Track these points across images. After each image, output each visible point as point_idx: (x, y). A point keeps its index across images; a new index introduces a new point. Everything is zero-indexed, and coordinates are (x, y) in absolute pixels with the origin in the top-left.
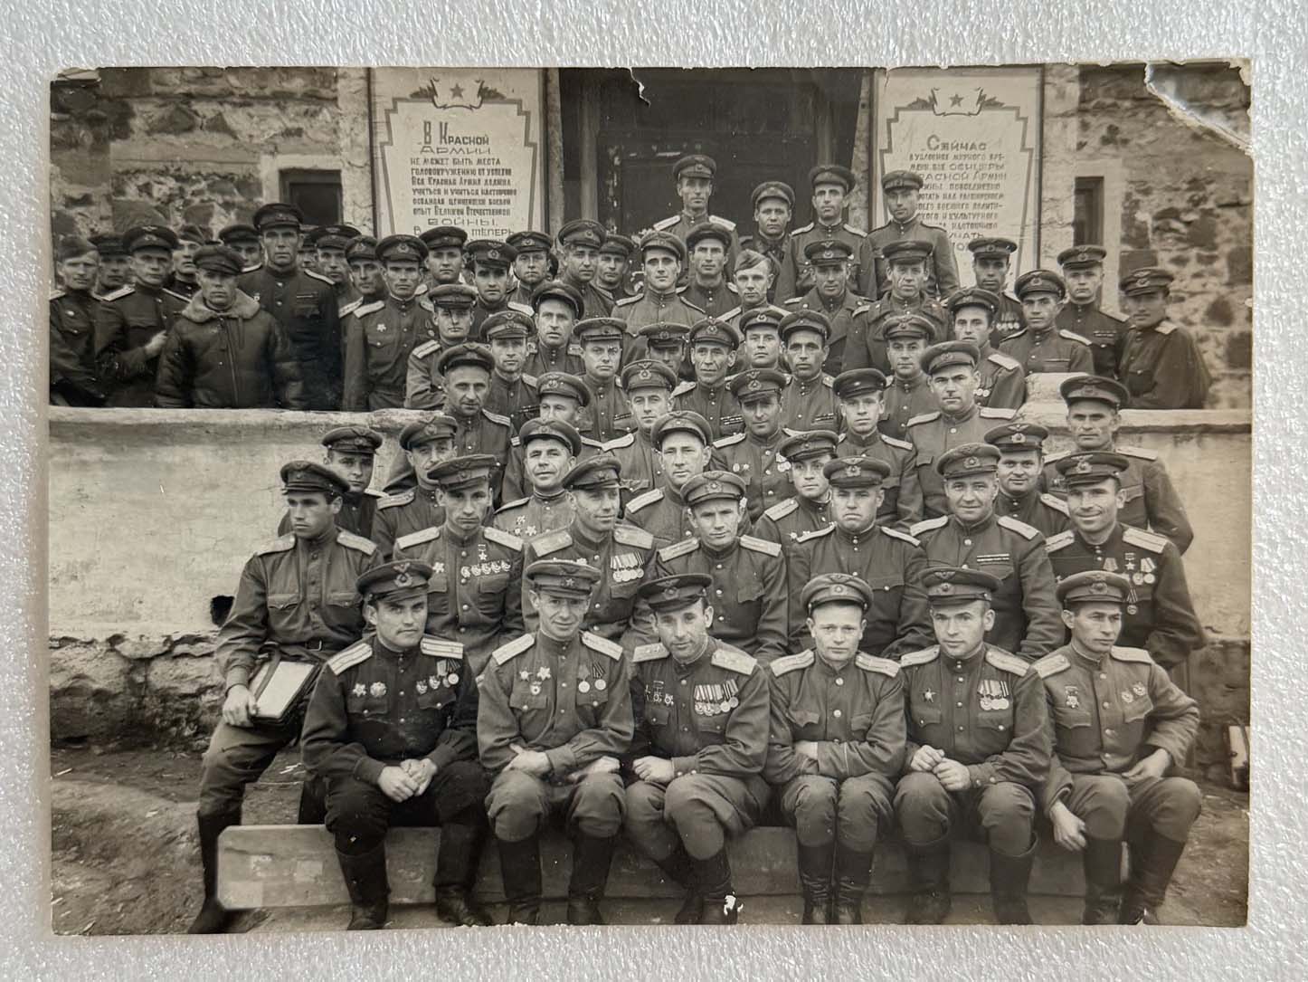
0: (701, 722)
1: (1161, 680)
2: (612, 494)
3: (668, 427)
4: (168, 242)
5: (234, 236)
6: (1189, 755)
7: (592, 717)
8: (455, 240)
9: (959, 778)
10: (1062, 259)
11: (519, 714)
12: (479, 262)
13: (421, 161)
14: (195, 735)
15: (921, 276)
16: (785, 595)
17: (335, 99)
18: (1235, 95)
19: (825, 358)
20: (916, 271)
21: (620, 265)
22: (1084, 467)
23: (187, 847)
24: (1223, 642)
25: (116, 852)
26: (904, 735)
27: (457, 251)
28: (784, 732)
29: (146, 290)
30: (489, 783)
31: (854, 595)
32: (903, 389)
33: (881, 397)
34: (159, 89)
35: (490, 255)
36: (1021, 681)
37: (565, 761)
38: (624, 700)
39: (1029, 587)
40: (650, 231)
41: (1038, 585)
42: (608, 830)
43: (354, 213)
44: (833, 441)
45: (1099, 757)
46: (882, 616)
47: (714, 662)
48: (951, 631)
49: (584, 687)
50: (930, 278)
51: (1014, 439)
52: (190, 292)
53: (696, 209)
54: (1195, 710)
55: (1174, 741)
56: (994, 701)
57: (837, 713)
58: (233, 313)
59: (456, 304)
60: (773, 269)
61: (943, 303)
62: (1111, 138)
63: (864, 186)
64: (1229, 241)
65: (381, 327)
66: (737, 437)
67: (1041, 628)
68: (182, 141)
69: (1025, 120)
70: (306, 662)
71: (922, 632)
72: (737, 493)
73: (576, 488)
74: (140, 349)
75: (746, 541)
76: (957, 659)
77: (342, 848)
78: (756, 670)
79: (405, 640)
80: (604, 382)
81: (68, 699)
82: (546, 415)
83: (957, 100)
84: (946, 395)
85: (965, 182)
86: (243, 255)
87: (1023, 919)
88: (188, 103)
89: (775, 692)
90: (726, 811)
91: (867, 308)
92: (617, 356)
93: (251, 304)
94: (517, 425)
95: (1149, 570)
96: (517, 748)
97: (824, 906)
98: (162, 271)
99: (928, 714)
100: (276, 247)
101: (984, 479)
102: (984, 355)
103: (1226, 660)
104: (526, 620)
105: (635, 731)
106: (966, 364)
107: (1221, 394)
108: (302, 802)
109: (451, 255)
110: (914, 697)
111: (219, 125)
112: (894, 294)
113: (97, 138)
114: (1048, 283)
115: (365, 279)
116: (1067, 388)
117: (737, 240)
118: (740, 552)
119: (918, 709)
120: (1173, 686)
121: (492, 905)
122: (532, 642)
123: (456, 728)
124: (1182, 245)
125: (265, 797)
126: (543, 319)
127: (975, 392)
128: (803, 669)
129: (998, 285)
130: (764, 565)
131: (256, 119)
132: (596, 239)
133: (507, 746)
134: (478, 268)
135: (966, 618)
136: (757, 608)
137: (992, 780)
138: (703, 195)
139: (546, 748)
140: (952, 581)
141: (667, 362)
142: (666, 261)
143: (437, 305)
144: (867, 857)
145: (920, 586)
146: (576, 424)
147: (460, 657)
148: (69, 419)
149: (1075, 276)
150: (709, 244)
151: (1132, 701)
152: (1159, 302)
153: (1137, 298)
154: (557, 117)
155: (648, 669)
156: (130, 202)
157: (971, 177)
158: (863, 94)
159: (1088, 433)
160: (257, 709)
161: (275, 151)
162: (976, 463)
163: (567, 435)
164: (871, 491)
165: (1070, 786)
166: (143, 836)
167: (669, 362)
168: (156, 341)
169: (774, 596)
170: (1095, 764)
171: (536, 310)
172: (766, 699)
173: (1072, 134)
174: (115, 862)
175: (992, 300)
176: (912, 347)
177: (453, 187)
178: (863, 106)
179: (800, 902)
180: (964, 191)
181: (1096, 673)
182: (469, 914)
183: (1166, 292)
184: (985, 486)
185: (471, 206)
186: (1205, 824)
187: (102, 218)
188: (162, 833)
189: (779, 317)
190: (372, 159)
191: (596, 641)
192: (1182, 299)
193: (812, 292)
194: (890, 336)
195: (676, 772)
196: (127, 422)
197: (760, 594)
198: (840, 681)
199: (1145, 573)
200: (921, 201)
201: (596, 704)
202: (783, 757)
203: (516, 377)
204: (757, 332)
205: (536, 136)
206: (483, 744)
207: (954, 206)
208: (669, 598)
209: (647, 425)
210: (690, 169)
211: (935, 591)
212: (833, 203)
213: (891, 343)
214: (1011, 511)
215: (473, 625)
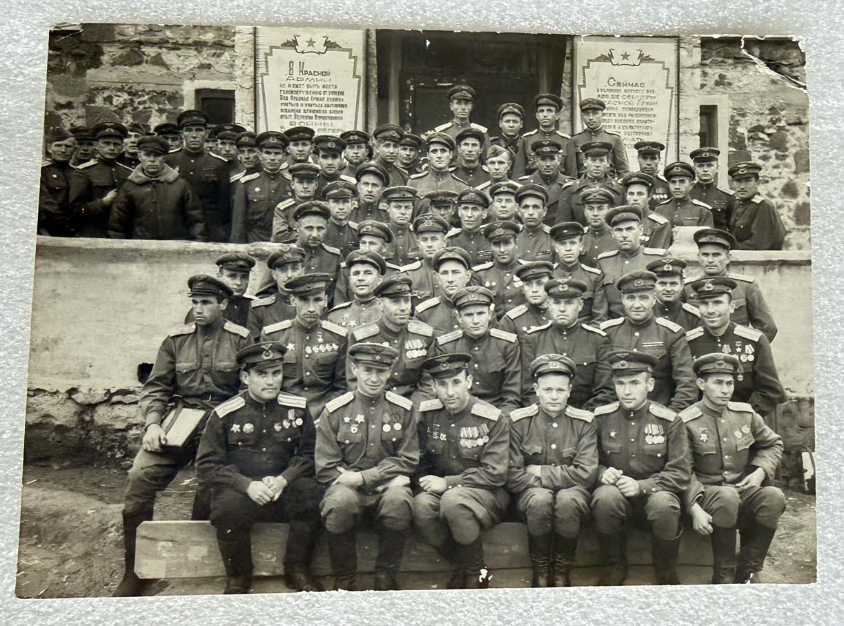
0: (464, 452)
1: (759, 424)
2: (406, 300)
3: (444, 257)
4: (122, 133)
5: (163, 130)
6: (777, 471)
7: (391, 448)
8: (307, 135)
9: (632, 489)
10: (693, 155)
11: (343, 446)
12: (322, 149)
13: (287, 85)
14: (124, 457)
15: (605, 164)
16: (519, 368)
17: (233, 46)
18: (796, 58)
19: (544, 215)
20: (602, 160)
21: (413, 153)
22: (709, 286)
23: (114, 535)
24: (797, 398)
25: (65, 538)
26: (596, 460)
27: (308, 142)
28: (519, 459)
29: (106, 162)
30: (322, 493)
31: (564, 368)
32: (595, 236)
33: (581, 240)
34: (121, 38)
35: (329, 145)
36: (671, 424)
37: (373, 479)
38: (413, 438)
39: (675, 364)
40: (433, 132)
41: (682, 362)
42: (401, 525)
43: (242, 118)
44: (550, 268)
45: (721, 474)
46: (581, 381)
47: (473, 412)
48: (627, 392)
49: (387, 428)
50: (611, 165)
51: (665, 268)
52: (133, 165)
53: (462, 119)
54: (781, 442)
55: (768, 462)
56: (654, 437)
57: (554, 446)
58: (162, 179)
59: (305, 175)
60: (511, 157)
61: (619, 181)
62: (722, 81)
63: (569, 106)
64: (795, 145)
65: (257, 189)
66: (488, 264)
67: (684, 390)
68: (135, 69)
69: (668, 69)
70: (200, 409)
71: (608, 393)
72: (487, 300)
73: (383, 296)
74: (99, 200)
75: (494, 332)
76: (631, 410)
77: (221, 537)
78: (500, 418)
79: (267, 395)
80: (402, 228)
81: (37, 431)
82: (364, 248)
83: (625, 56)
84: (622, 239)
85: (631, 107)
86: (170, 142)
87: (674, 581)
88: (139, 48)
89: (513, 432)
90: (481, 511)
91: (571, 183)
92: (410, 211)
93: (173, 173)
94: (345, 253)
95: (750, 352)
96: (341, 469)
97: (546, 575)
98: (116, 152)
99: (613, 446)
100: (191, 137)
101: (647, 293)
102: (645, 216)
103: (799, 410)
104: (349, 383)
105: (421, 459)
106: (634, 220)
107: (792, 241)
109: (304, 144)
110: (604, 434)
111: (158, 61)
112: (588, 175)
113: (79, 67)
114: (685, 171)
115: (248, 158)
116: (698, 236)
117: (488, 139)
118: (489, 341)
119: (606, 443)
120: (766, 427)
121: (324, 577)
122: (353, 397)
123: (301, 456)
124: (766, 148)
125: (170, 500)
126: (363, 186)
127: (641, 238)
128: (531, 417)
129: (653, 171)
130: (506, 348)
131: (182, 58)
132: (398, 136)
133: (335, 468)
134: (321, 153)
135: (636, 384)
136: (501, 376)
137: (654, 489)
138: (467, 111)
139: (361, 469)
140: (626, 359)
142: (443, 151)
143: (294, 176)
144: (574, 542)
145: (606, 362)
146: (383, 254)
147: (304, 407)
148: (50, 244)
149: (700, 166)
150: (470, 141)
151: (741, 437)
152: (753, 183)
153: (739, 180)
154: (374, 60)
155: (429, 416)
156: (96, 107)
157: (636, 103)
158: (568, 51)
159: (711, 264)
160: (166, 440)
161: (193, 78)
162: (641, 283)
163: (376, 260)
164: (575, 301)
165: (702, 493)
166: (84, 527)
167: (443, 215)
168: (110, 195)
169: (512, 369)
170: (718, 478)
171: (358, 180)
172: (507, 437)
173: (698, 79)
174: (64, 545)
175: (650, 180)
176: (600, 208)
177: (306, 102)
178: (568, 58)
179: (530, 573)
180: (631, 112)
181: (719, 419)
182: (306, 584)
183: (757, 177)
184: (647, 298)
185: (318, 114)
186: (787, 516)
187: (79, 117)
188: (98, 525)
189: (515, 188)
190: (255, 84)
191: (394, 397)
192: (767, 182)
193: (536, 172)
194: (586, 201)
195: (448, 486)
196: (89, 247)
197: (503, 367)
198: (555, 425)
199: (748, 355)
200: (604, 118)
201: (394, 440)
202: (518, 475)
203: (345, 223)
204: (501, 197)
205: (360, 70)
206: (318, 467)
207: (626, 121)
208: (443, 369)
209: (429, 256)
210: (458, 94)
211: (616, 366)
212: (550, 117)
213: (587, 206)
214: (663, 314)
215: (313, 386)
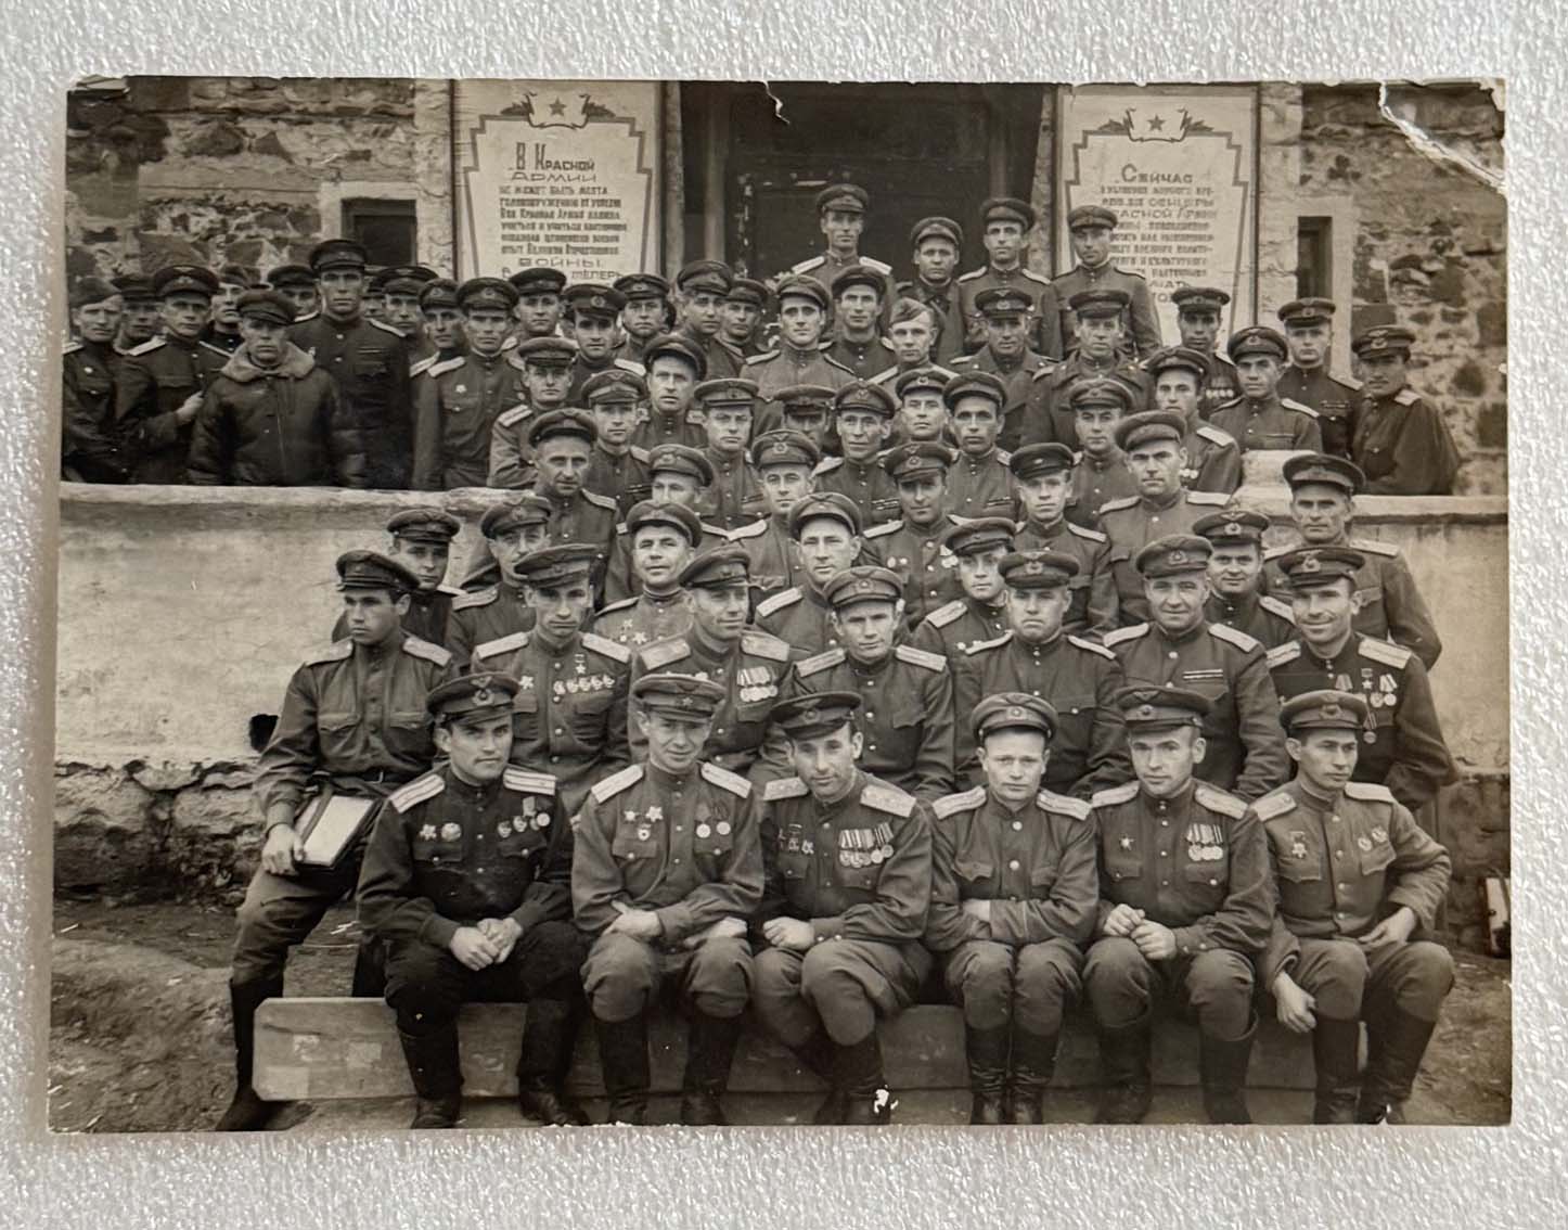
0: (847, 875)
1: (1405, 823)
2: (740, 594)
3: (809, 512)
4: (208, 286)
5: (285, 278)
6: (1439, 916)
7: (712, 869)
8: (552, 285)
9: (1162, 944)
10: (1283, 314)
11: (623, 864)
12: (580, 310)
13: (512, 190)
14: (229, 884)
15: (1115, 333)
16: (951, 719)
17: (411, 117)
18: (1485, 122)
19: (999, 429)
20: (1109, 326)
21: (751, 315)
22: (1311, 565)
23: (216, 1023)
24: (1477, 777)
25: (130, 1028)
26: (1095, 891)
27: (553, 298)
28: (949, 888)
29: (179, 342)
30: (587, 948)
31: (1034, 719)
32: (1095, 469)
33: (1068, 477)
34: (196, 102)
35: (593, 301)
36: (1238, 824)
37: (681, 924)
38: (752, 847)
39: (1246, 709)
40: (788, 275)
41: (1258, 708)
42: (731, 1008)
43: (430, 252)
44: (1010, 530)
45: (1331, 918)
46: (1069, 745)
47: (864, 801)
48: (1153, 764)
49: (704, 831)
50: (1126, 335)
51: (1228, 530)
52: (231, 345)
53: (844, 250)
54: (1446, 859)
55: (1421, 897)
56: (1205, 849)
57: (1015, 865)
58: (284, 371)
59: (551, 361)
60: (937, 322)
61: (1143, 365)
62: (1340, 171)
63: (1047, 223)
64: (1479, 295)
65: (461, 389)
66: (893, 525)
67: (1260, 760)
68: (226, 164)
69: (1238, 148)
70: (364, 797)
71: (1118, 766)
72: (892, 593)
73: (697, 586)
74: (170, 414)
75: (903, 652)
76: (1161, 798)
77: (405, 1026)
78: (915, 811)
79: (485, 772)
80: (731, 457)
81: (75, 839)
82: (660, 496)
83: (1156, 123)
84: (1146, 475)
85: (1166, 220)
86: (296, 301)
87: (1241, 1118)
88: (234, 120)
89: (939, 838)
90: (878, 986)
91: (1050, 370)
92: (747, 426)
93: (304, 360)
94: (625, 509)
95: (1389, 689)
96: (620, 906)
97: (998, 1102)
98: (198, 321)
99: (1126, 864)
100: (335, 292)
101: (1193, 578)
102: (1192, 428)
103: (1482, 798)
104: (633, 748)
105: (767, 886)
106: (1170, 439)
107: (1473, 479)
108: (357, 971)
109: (547, 302)
110: (1108, 841)
111: (270, 147)
112: (1084, 354)
113: (123, 160)
114: (1267, 343)
115: (443, 330)
116: (1291, 468)
117: (893, 287)
118: (895, 670)
119: (1114, 860)
120: (1417, 830)
121: (589, 1099)
122: (640, 775)
123: (547, 881)
124: (1425, 300)
125: (312, 962)
126: (657, 380)
127: (1181, 472)
128: (973, 811)
129: (1208, 344)
130: (925, 682)
131: (315, 140)
132: (723, 284)
133: (608, 903)
134: (579, 318)
135: (1172, 748)
136: (917, 734)
137: (1203, 946)
138: (852, 233)
139: (656, 906)
140: (1152, 702)
141: (807, 433)
142: (808, 310)
143: (528, 363)
144: (1049, 1043)
145: (1115, 708)
146: (696, 508)
147: (551, 792)
148: (84, 497)
149: (1297, 334)
150: (860, 291)
151: (1370, 849)
152: (1397, 366)
153: (1372, 362)
154: (677, 139)
155: (783, 808)
156: (161, 237)
157: (1175, 214)
158: (1045, 114)
159: (1316, 523)
160: (303, 853)
161: (337, 178)
162: (1182, 558)
163: (687, 523)
164: (1057, 593)
165: (1296, 953)
166: (164, 1009)
167: (810, 432)
168: (191, 404)
169: (937, 720)
170: (1327, 926)
171: (649, 368)
172: (927, 848)
173: (1295, 169)
174: (128, 1041)
175: (1201, 362)
176: (1105, 418)
177: (550, 221)
178: (1045, 128)
179: (968, 1098)
180: (1166, 232)
181: (1328, 814)
182: (559, 1111)
183: (1406, 356)
184: (1193, 586)
185: (572, 244)
186: (1459, 998)
187: (127, 257)
188: (186, 1005)
189: (943, 379)
190: (454, 186)
191: (716, 774)
192: (1425, 364)
193: (985, 350)
194: (1078, 404)
195: (816, 938)
196: (155, 502)
197: (918, 718)
198: (1017, 826)
199: (1385, 693)
200: (1115, 243)
201: (717, 852)
202: (947, 919)
203: (624, 449)
204: (917, 397)
205: (651, 161)
206: (579, 901)
207: (1155, 249)
208: (808, 722)
209: (783, 510)
210: (836, 202)
211: (1134, 715)
212: (1009, 244)
213: (1080, 413)
214: (1225, 617)
215: (567, 755)
